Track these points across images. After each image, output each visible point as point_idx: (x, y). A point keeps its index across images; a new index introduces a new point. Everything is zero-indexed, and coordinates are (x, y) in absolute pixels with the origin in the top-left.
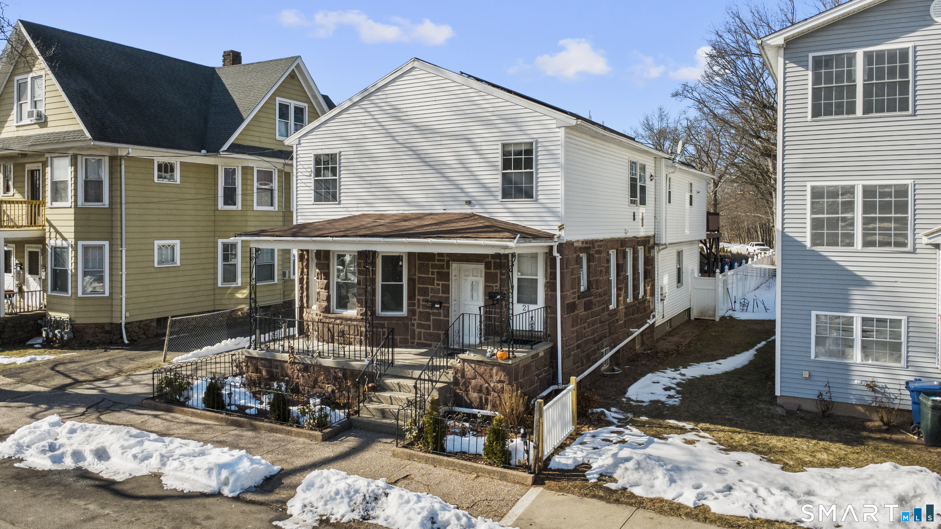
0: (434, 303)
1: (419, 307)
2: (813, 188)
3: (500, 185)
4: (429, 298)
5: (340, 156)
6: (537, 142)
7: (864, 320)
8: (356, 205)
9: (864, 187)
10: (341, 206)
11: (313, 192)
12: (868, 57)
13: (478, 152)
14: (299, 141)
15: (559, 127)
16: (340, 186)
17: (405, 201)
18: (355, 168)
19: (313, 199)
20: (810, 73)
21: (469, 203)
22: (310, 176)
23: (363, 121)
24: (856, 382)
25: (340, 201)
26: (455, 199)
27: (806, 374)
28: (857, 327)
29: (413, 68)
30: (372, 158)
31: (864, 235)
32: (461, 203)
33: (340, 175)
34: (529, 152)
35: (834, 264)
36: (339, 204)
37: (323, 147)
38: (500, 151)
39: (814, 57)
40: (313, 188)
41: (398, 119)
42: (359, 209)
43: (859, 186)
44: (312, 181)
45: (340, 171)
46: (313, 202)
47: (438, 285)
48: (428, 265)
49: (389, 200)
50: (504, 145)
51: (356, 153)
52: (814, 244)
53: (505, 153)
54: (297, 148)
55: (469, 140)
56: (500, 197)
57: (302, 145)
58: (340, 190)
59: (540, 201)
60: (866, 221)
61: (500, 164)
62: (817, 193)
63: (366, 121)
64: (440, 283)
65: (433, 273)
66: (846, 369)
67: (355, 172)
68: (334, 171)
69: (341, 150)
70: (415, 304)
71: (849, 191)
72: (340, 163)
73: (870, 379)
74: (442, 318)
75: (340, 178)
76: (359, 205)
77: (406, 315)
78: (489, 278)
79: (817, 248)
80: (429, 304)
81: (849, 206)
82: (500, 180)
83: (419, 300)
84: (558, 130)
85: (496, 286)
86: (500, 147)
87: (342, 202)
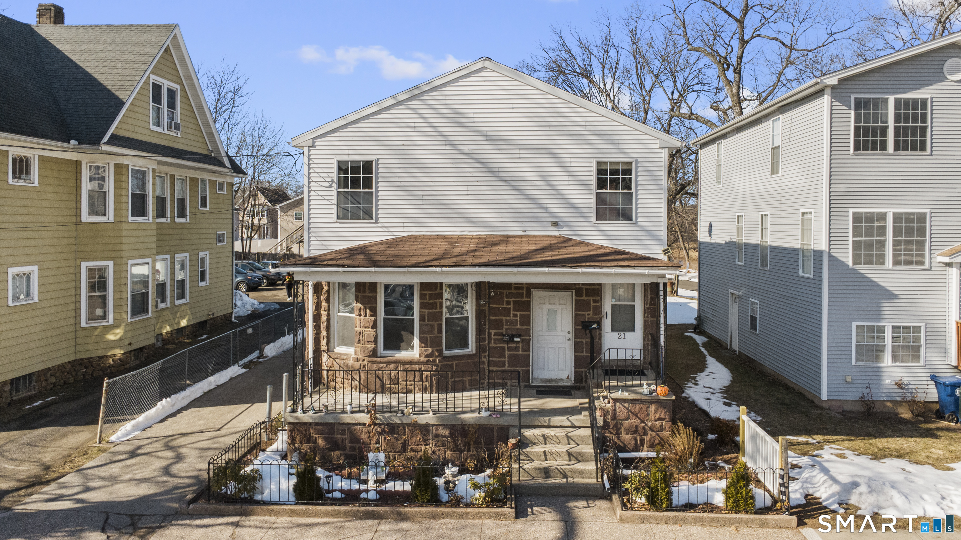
0: (512, 337)
1: (489, 342)
2: (854, 214)
3: (594, 206)
4: (504, 331)
5: (377, 164)
6: (637, 162)
7: (894, 328)
8: (401, 225)
9: (894, 214)
10: (379, 225)
11: (335, 207)
12: (897, 102)
13: (565, 169)
14: (314, 142)
15: (662, 148)
16: (377, 201)
17: (470, 220)
18: (400, 179)
19: (335, 216)
20: (852, 112)
21: (555, 224)
22: (331, 186)
23: (413, 125)
24: (887, 382)
25: (377, 219)
26: (536, 219)
27: (849, 379)
28: (888, 335)
29: (484, 68)
30: (424, 168)
31: (894, 255)
32: (545, 224)
33: (377, 187)
34: (628, 172)
35: (870, 281)
36: (376, 222)
37: (350, 152)
38: (594, 169)
39: (855, 99)
40: (335, 202)
41: (460, 124)
42: (405, 229)
43: (890, 212)
44: (335, 193)
45: (377, 183)
46: (335, 219)
47: (515, 316)
48: (502, 293)
49: (448, 219)
50: (598, 163)
51: (401, 161)
52: (855, 263)
53: (600, 171)
54: (309, 151)
55: (553, 154)
56: (594, 219)
57: (317, 148)
58: (377, 205)
59: (640, 224)
60: (896, 243)
61: (594, 183)
62: (857, 218)
63: (416, 125)
64: (518, 313)
65: (508, 303)
66: (878, 371)
67: (399, 184)
68: (368, 183)
69: (379, 157)
70: (485, 338)
71: (882, 217)
72: (377, 173)
73: (899, 378)
74: (520, 353)
75: (377, 191)
76: (405, 225)
77: (474, 352)
78: (580, 306)
79: (858, 267)
80: (506, 338)
81: (882, 231)
82: (594, 200)
83: (490, 334)
84: (660, 150)
85: (589, 315)
86: (594, 165)
87: (380, 220)
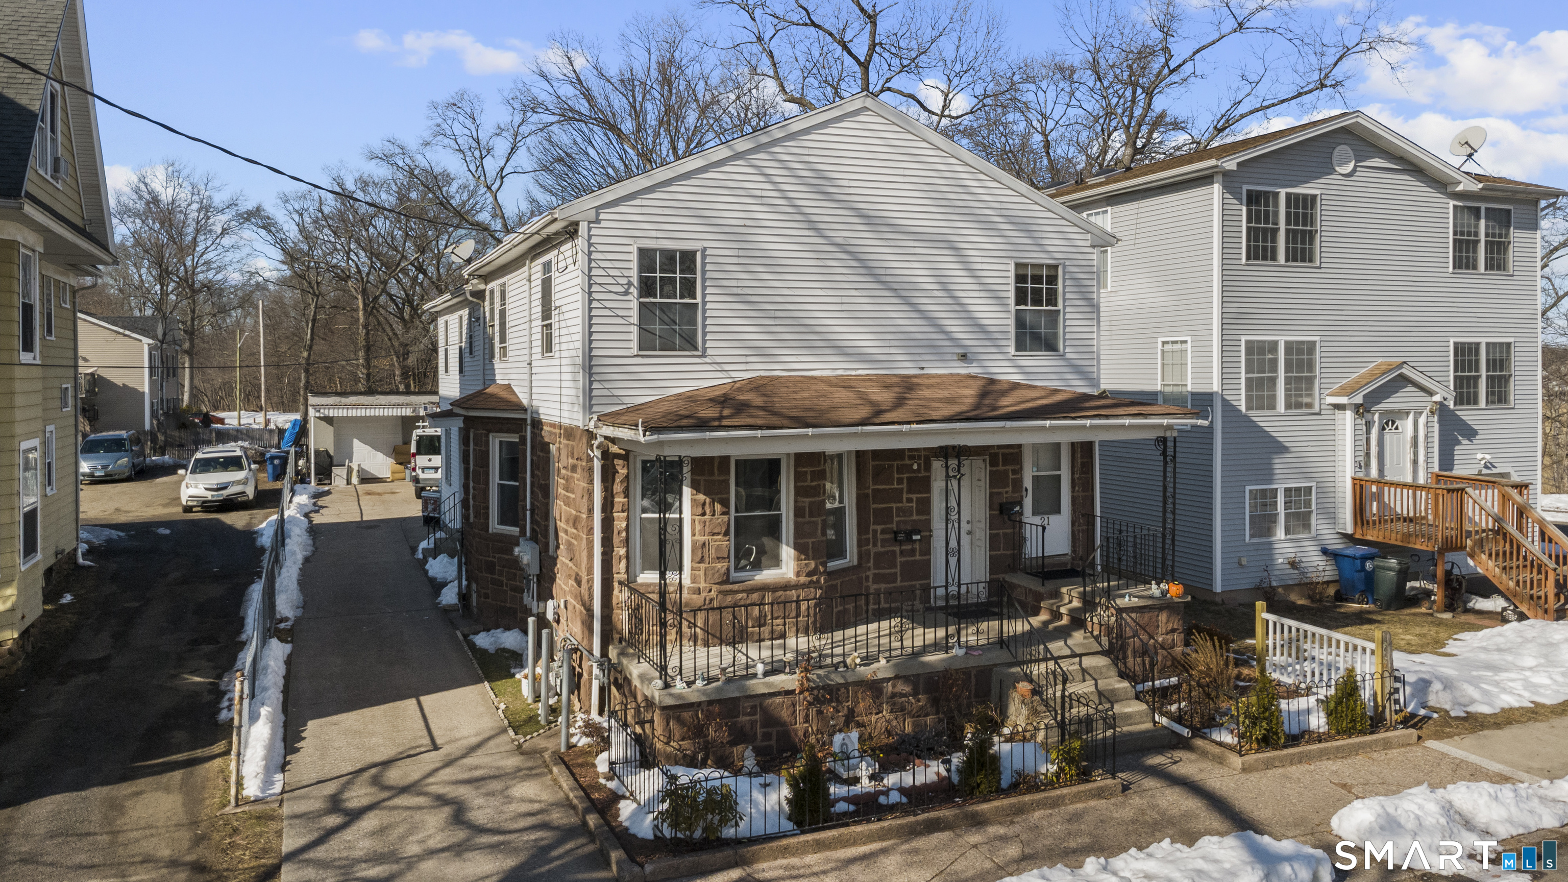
0: (909, 534)
1: (875, 545)
2: (1247, 343)
3: (1012, 329)
4: (894, 526)
5: (704, 257)
6: (1065, 266)
7: (1286, 490)
8: (743, 359)
9: (1286, 342)
10: (707, 360)
11: (635, 329)
12: (1288, 198)
13: (972, 272)
14: (598, 214)
15: (1093, 247)
16: (705, 318)
17: (840, 350)
18: (740, 283)
19: (635, 345)
20: (1244, 209)
21: (964, 357)
22: (626, 293)
23: (759, 193)
24: (1280, 561)
25: (705, 349)
26: (934, 349)
27: (1244, 561)
28: (1281, 500)
29: (866, 109)
30: (773, 265)
31: (1287, 397)
32: (949, 357)
33: (704, 296)
34: (1052, 279)
35: (1261, 430)
36: (703, 355)
37: (659, 234)
38: (1012, 274)
39: (1248, 191)
40: (635, 320)
41: (828, 196)
42: (749, 367)
43: (1282, 340)
44: (635, 305)
45: (704, 288)
46: (635, 351)
47: (910, 500)
48: (891, 466)
49: (810, 348)
50: (1017, 265)
51: (741, 253)
52: (1248, 409)
53: (1020, 278)
54: (589, 229)
55: (956, 250)
56: (1012, 350)
57: (603, 224)
58: (704, 326)
59: (1068, 356)
60: (1288, 380)
61: (1012, 295)
62: (1250, 348)
63: (765, 193)
64: (914, 496)
65: (900, 481)
66: (1270, 546)
67: (739, 291)
68: (689, 288)
69: (706, 244)
70: (868, 539)
71: (1274, 346)
72: (704, 272)
73: (1293, 555)
74: (918, 557)
75: (704, 303)
76: (749, 359)
77: (855, 562)
78: (996, 480)
79: (1251, 413)
80: (901, 537)
81: (1274, 363)
82: (1012, 322)
83: (875, 531)
84: (1090, 250)
85: (1007, 493)
86: (1012, 267)
87: (709, 352)
